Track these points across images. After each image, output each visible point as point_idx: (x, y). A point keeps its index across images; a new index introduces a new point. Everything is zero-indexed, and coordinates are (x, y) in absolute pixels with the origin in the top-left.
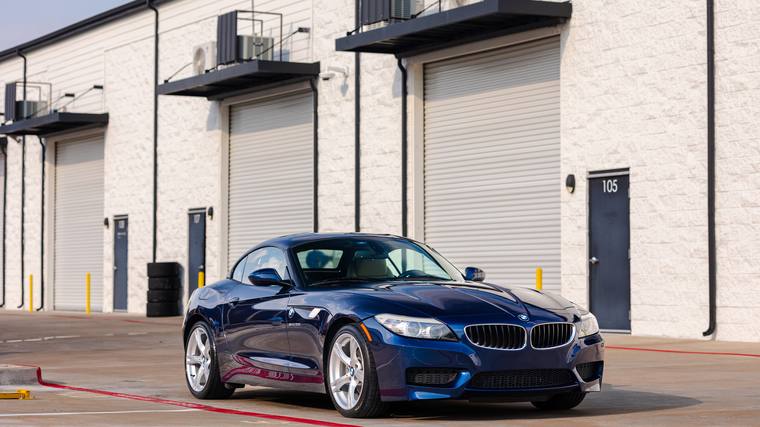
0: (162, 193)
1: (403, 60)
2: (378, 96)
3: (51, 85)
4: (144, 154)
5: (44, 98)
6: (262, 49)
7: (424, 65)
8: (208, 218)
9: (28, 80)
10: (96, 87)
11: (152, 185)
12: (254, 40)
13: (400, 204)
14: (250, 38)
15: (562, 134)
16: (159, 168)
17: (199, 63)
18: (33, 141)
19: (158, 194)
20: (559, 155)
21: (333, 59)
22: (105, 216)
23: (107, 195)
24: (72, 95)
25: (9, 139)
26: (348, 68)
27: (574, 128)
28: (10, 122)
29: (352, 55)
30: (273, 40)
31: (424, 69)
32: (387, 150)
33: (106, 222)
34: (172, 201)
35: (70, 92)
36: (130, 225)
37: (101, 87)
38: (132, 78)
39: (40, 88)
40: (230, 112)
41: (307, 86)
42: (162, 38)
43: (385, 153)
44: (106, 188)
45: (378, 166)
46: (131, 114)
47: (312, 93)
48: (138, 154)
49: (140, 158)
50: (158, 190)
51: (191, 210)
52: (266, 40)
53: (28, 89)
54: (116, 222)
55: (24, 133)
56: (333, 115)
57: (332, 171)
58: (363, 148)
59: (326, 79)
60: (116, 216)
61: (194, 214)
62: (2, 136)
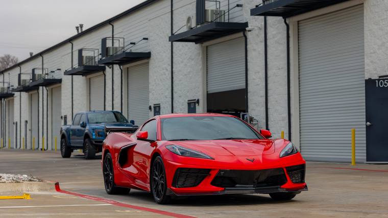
0: (176, 93)
1: (287, 19)
2: (276, 39)
3: (124, 39)
4: (167, 73)
5: (123, 46)
6: (218, 16)
7: (298, 21)
8: (197, 105)
9: (115, 36)
10: (144, 39)
11: (171, 88)
12: (214, 12)
13: (287, 95)
14: (212, 11)
15: (365, 57)
16: (174, 80)
17: (189, 24)
18: (116, 67)
19: (174, 93)
20: (364, 68)
21: (254, 20)
22: (150, 105)
23: (150, 94)
24: (134, 44)
25: (106, 67)
26: (261, 25)
27: (371, 53)
28: (104, 58)
29: (263, 17)
30: (224, 11)
31: (298, 24)
32: (280, 68)
33: (150, 108)
34: (180, 96)
35: (132, 42)
36: (161, 109)
37: (147, 39)
38: (161, 34)
39: (119, 40)
40: (207, 50)
41: (241, 34)
42: (174, 12)
43: (279, 69)
44: (150, 90)
45: (277, 76)
46: (161, 52)
47: (244, 38)
48: (164, 73)
49: (165, 74)
50: (174, 91)
51: (188, 101)
52: (221, 11)
53: (114, 41)
54: (155, 107)
55: (112, 64)
56: (254, 50)
57: (254, 79)
58: (269, 66)
59: (250, 31)
60: (154, 105)
61: (191, 103)
62: (103, 65)
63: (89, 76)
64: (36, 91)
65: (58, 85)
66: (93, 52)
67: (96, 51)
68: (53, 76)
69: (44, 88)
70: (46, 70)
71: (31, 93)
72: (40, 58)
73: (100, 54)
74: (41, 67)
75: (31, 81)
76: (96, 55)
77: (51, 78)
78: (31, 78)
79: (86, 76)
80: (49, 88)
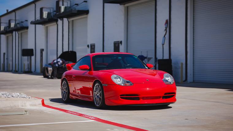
3: (71, 1)
5: (69, 5)
8: (120, 44)
10: (85, 1)
16: (105, 28)
18: (65, 20)
19: (105, 37)
22: (88, 44)
24: (77, 5)
25: (59, 19)
28: (58, 14)
33: (88, 46)
34: (109, 39)
35: (77, 3)
36: (95, 47)
37: (86, 2)
39: (67, 2)
40: (127, 9)
44: (88, 35)
51: (114, 42)
53: (64, 3)
54: (91, 46)
55: (63, 17)
60: (91, 44)
61: (115, 43)
62: (56, 18)
63: (46, 25)
64: (11, 34)
65: (26, 30)
66: (49, 10)
67: (52, 9)
68: (22, 25)
69: (17, 32)
70: (18, 21)
71: (7, 35)
72: (14, 13)
73: (55, 11)
74: (14, 19)
75: (8, 28)
76: (52, 11)
77: (22, 26)
78: (8, 26)
79: (45, 25)
80: (20, 32)
